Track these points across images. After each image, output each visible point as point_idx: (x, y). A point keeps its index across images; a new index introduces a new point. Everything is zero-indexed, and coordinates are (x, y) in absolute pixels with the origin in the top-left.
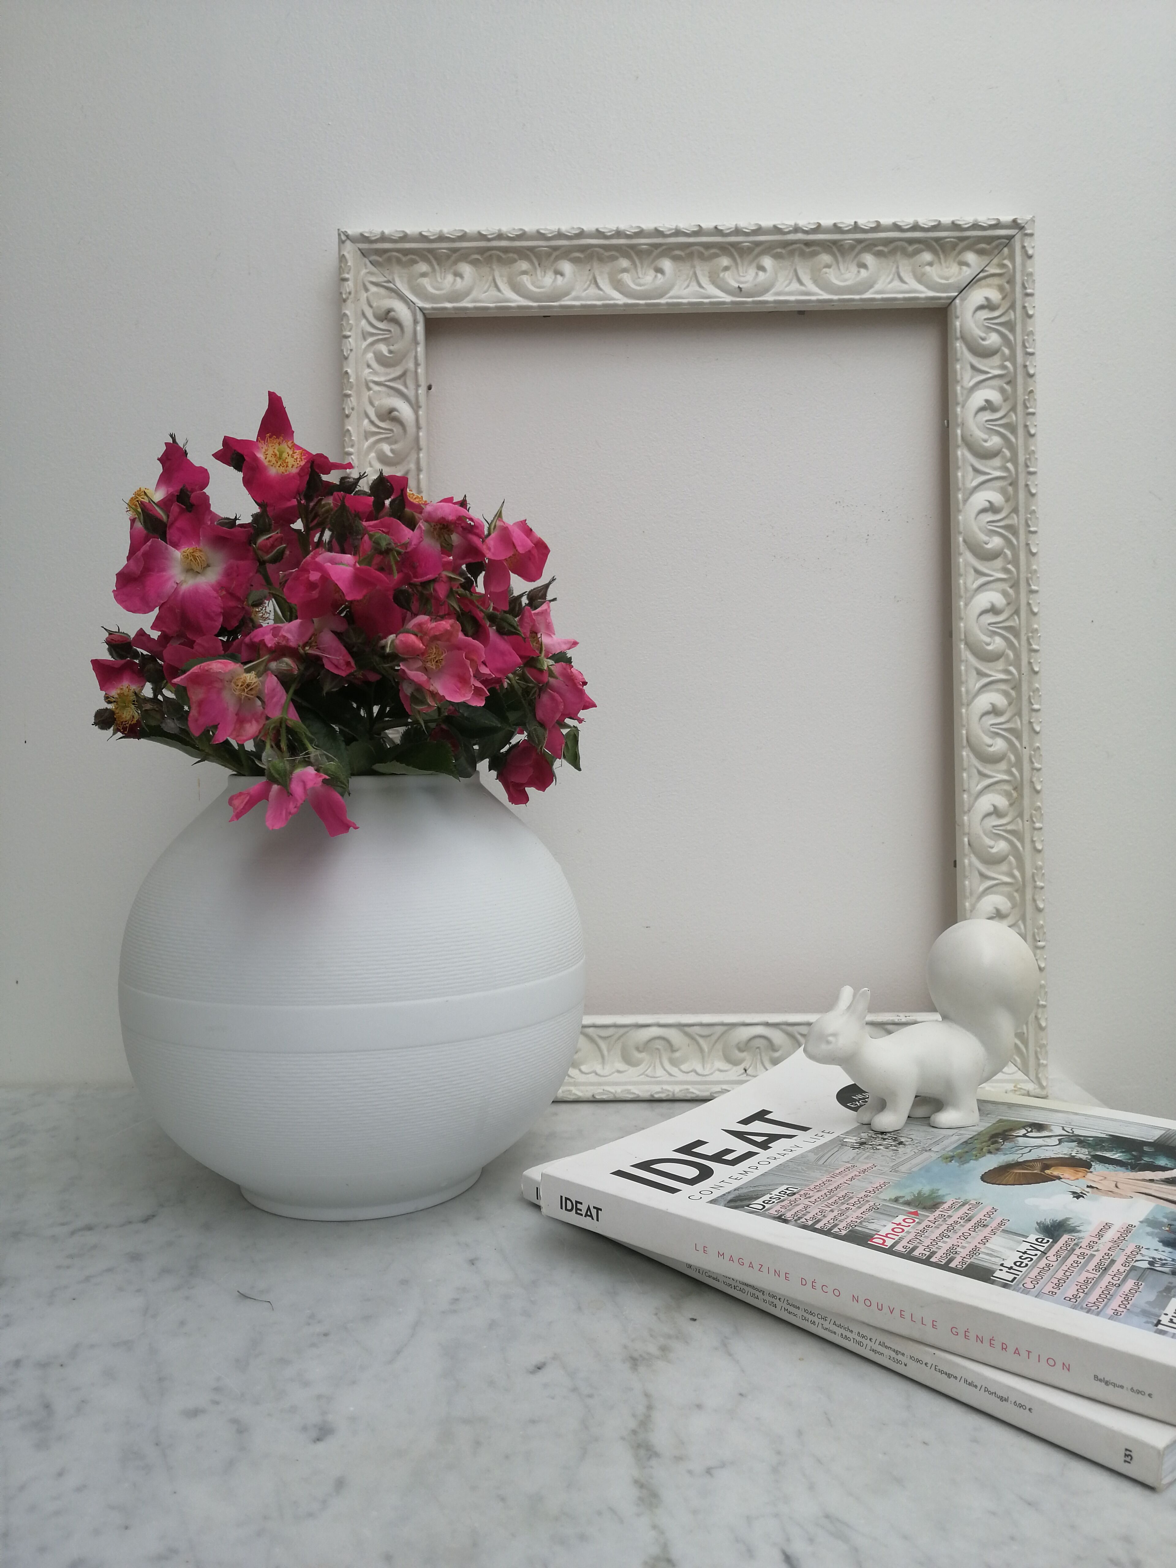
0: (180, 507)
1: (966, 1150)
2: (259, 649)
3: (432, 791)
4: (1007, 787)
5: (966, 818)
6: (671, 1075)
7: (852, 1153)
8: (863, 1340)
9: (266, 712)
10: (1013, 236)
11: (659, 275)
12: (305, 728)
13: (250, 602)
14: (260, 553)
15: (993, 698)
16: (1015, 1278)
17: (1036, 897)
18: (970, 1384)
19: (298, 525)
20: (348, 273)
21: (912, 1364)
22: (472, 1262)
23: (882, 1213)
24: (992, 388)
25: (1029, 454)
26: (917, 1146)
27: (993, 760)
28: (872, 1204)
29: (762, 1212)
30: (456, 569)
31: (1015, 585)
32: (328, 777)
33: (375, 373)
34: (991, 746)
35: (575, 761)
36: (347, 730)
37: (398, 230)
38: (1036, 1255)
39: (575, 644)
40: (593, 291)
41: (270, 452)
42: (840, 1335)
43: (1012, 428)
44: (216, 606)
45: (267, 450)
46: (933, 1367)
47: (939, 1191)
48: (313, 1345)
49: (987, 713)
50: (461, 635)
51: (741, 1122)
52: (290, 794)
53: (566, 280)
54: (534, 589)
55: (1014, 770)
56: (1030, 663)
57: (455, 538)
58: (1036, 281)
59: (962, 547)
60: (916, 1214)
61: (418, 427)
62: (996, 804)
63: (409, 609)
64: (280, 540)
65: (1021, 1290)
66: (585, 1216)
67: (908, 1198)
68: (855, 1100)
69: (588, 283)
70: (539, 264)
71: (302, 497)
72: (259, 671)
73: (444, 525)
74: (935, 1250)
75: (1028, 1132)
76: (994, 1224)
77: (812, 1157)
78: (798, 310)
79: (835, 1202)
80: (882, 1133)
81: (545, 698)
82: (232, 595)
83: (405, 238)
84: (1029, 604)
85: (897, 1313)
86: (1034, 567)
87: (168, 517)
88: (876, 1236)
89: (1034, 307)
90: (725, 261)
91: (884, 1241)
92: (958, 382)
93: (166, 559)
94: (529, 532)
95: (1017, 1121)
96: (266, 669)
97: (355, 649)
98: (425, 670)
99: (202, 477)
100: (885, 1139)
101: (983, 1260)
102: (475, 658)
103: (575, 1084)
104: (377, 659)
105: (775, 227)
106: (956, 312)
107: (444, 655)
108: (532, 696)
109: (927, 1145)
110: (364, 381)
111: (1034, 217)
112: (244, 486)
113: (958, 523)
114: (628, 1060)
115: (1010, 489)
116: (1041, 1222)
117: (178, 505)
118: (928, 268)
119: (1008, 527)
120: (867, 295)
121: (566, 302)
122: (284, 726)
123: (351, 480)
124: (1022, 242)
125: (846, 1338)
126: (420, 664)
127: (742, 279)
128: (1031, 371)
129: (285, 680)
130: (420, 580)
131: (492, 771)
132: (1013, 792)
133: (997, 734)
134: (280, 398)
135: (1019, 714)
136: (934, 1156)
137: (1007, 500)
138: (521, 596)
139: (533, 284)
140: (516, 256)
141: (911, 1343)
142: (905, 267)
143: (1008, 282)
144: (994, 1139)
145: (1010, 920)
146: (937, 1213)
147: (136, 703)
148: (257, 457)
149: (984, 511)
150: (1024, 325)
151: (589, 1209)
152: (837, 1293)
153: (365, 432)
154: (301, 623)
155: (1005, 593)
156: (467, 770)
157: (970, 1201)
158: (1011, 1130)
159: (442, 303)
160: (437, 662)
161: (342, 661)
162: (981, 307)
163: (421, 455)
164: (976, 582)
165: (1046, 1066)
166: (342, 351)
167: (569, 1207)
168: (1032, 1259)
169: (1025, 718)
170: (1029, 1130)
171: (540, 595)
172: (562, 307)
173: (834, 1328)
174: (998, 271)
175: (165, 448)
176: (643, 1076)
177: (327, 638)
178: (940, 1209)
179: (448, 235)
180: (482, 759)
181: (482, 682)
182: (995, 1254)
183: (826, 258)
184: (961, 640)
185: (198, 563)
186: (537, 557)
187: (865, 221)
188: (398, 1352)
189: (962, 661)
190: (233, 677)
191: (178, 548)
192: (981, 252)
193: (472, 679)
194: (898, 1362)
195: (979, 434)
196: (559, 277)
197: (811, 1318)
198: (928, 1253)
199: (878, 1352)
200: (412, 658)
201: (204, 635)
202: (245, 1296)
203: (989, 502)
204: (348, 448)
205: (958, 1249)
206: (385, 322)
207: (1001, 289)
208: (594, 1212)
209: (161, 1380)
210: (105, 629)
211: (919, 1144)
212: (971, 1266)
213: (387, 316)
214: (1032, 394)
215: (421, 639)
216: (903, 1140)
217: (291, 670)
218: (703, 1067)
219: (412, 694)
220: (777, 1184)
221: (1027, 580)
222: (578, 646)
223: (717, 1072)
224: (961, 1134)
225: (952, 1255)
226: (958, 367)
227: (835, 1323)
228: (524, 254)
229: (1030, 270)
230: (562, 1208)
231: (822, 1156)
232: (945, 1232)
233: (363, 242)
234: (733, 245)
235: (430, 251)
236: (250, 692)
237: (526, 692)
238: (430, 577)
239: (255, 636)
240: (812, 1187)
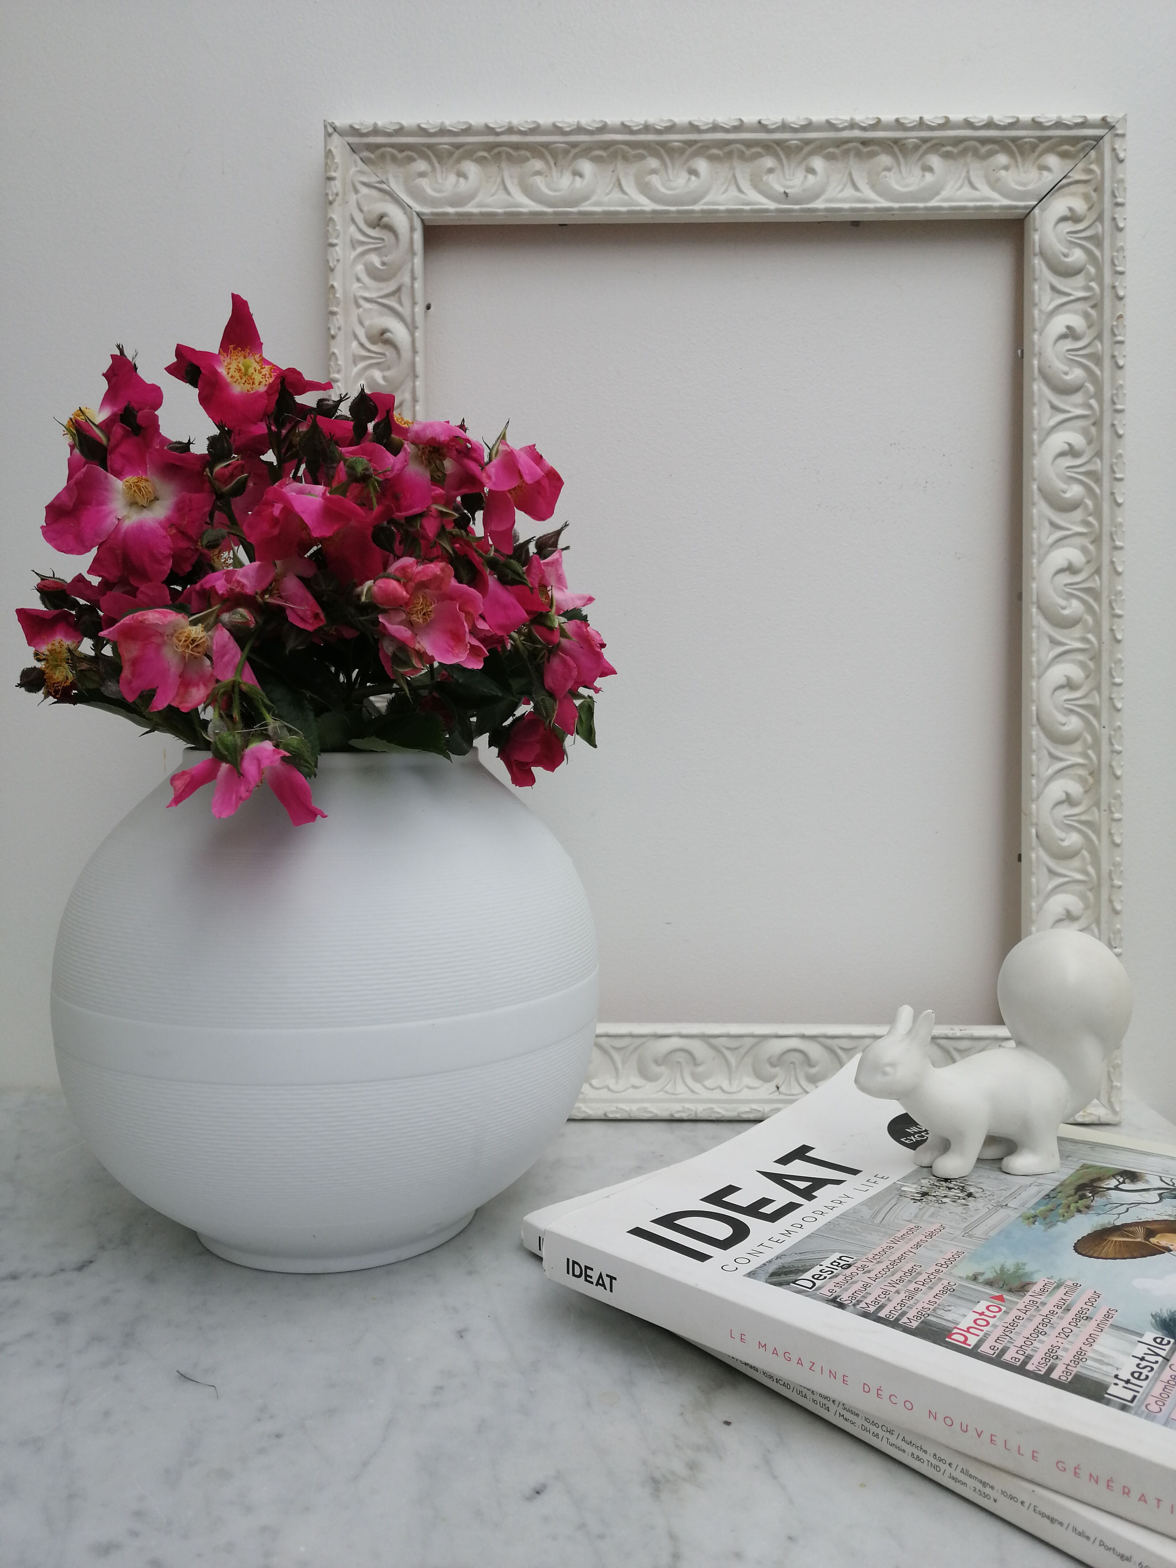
0: (124, 427)
1: (1050, 1206)
2: (209, 598)
3: (421, 771)
4: (1081, 772)
5: (1034, 806)
6: (693, 1091)
7: (914, 1207)
8: (940, 1464)
9: (215, 673)
10: (1102, 137)
11: (693, 178)
12: (264, 694)
13: (204, 543)
14: (217, 483)
15: (1068, 669)
16: (1135, 1397)
17: (1114, 897)
18: (1080, 1534)
19: (270, 457)
20: (335, 171)
21: (1001, 1499)
22: (461, 1334)
23: (960, 1298)
24: (1075, 312)
25: (1117, 389)
26: (990, 1200)
27: (1066, 740)
28: (945, 1283)
29: (811, 1292)
30: (449, 502)
31: (1097, 540)
32: (288, 754)
33: (366, 288)
34: (1064, 724)
35: (590, 737)
36: (316, 697)
37: (394, 121)
38: (1157, 1362)
39: (591, 600)
40: (616, 195)
41: (233, 366)
42: (910, 1454)
43: (1097, 359)
44: (165, 546)
45: (230, 364)
46: (1032, 1508)
47: (1026, 1267)
48: (262, 1451)
49: (1061, 687)
50: (454, 582)
51: (777, 1161)
52: (241, 775)
53: (585, 181)
54: (544, 536)
55: (1090, 752)
56: (1112, 630)
57: (449, 465)
58: (1127, 190)
59: (1037, 497)
60: (1001, 1298)
61: (415, 352)
62: (1070, 791)
63: (392, 551)
64: (241, 469)
65: (1144, 1415)
66: (596, 1285)
67: (990, 1275)
68: (910, 1134)
69: (611, 185)
70: (555, 163)
71: (272, 421)
72: (208, 624)
73: (434, 448)
74: (1031, 1353)
75: (1120, 1183)
76: (1099, 1316)
77: (866, 1212)
78: (852, 220)
79: (901, 1280)
80: (946, 1180)
81: (555, 663)
82: (183, 533)
83: (400, 131)
84: (1112, 563)
85: (986, 1437)
86: (1120, 520)
87: (109, 440)
88: (955, 1331)
89: (1125, 219)
90: (769, 162)
91: (966, 1338)
92: (1035, 305)
93: (107, 490)
94: (538, 459)
95: (1105, 1167)
96: (217, 621)
97: (325, 599)
98: (410, 624)
99: (155, 396)
100: (950, 1189)
101: (1093, 1369)
102: (471, 610)
103: (585, 1101)
104: (352, 611)
105: (828, 122)
106: (1034, 223)
107: (433, 606)
108: (541, 660)
109: (1002, 1199)
110: (352, 296)
111: (1126, 115)
112: (200, 404)
113: (1032, 468)
114: (645, 1074)
115: (1093, 430)
116: (1156, 1314)
117: (121, 426)
118: (1003, 173)
119: (1088, 474)
120: (932, 204)
121: (586, 207)
122: (237, 690)
123: (331, 403)
124: (1112, 144)
125: (918, 1458)
126: (403, 616)
127: (790, 183)
128: (1121, 293)
129: (239, 634)
130: (404, 514)
131: (492, 747)
132: (1088, 777)
133: (1071, 711)
134: (246, 302)
135: (1098, 688)
136: (1015, 1215)
137: (1090, 442)
138: (529, 541)
139: (548, 187)
140: (528, 154)
141: (1003, 1475)
142: (977, 170)
143: (1095, 190)
144: (1081, 1193)
145: (1082, 923)
146: (1027, 1298)
147: (70, 661)
148: (216, 370)
149: (1062, 454)
150: (1113, 240)
151: (601, 1276)
152: (909, 1406)
153: (354, 355)
154: (260, 567)
155: (1084, 550)
156: (464, 746)
157: (1066, 1281)
158: (1099, 1179)
159: (442, 208)
160: (424, 614)
161: (308, 612)
162: (1064, 219)
163: (417, 383)
164: (1051, 537)
165: (1119, 1088)
166: (328, 261)
167: (577, 1272)
168: (1152, 1369)
169: (1105, 694)
170: (1121, 1180)
171: (550, 543)
172: (581, 213)
173: (904, 1446)
174: (1084, 177)
175: (111, 362)
176: (661, 1093)
177: (292, 584)
178: (1030, 1293)
179: (451, 128)
180: (481, 733)
181: (481, 640)
182: (1106, 1360)
183: (885, 159)
184: (1033, 603)
185: (143, 495)
186: (548, 488)
187: (932, 116)
188: (365, 1464)
189: (1033, 627)
190: (175, 631)
191: (122, 477)
192: (1064, 155)
193: (468, 636)
194: (986, 1496)
195: (1059, 366)
196: (577, 178)
197: (873, 1429)
198: (1022, 1358)
199: (959, 1481)
200: (392, 609)
201: (150, 580)
202: (186, 1378)
203: (1069, 444)
204: (334, 373)
205: (1060, 1353)
206: (377, 228)
207: (1086, 197)
208: (607, 1281)
209: (71, 1497)
210: (36, 573)
211: (991, 1197)
212: (1078, 1378)
213: (380, 222)
214: (1121, 319)
215: (405, 586)
216: (972, 1190)
217: (247, 623)
218: (730, 1083)
219: (394, 654)
220: (827, 1251)
221: (1111, 535)
222: (594, 602)
223: (746, 1090)
224: (1041, 1185)
225: (1052, 1360)
226: (1036, 287)
227: (903, 1439)
228: (538, 151)
229: (1121, 176)
230: (568, 1273)
231: (878, 1212)
232: (1040, 1326)
233: (353, 136)
234: (779, 143)
235: (430, 146)
236: (195, 649)
237: (534, 654)
238: (416, 510)
239: (206, 583)
240: (870, 1256)
